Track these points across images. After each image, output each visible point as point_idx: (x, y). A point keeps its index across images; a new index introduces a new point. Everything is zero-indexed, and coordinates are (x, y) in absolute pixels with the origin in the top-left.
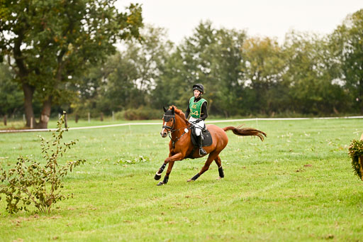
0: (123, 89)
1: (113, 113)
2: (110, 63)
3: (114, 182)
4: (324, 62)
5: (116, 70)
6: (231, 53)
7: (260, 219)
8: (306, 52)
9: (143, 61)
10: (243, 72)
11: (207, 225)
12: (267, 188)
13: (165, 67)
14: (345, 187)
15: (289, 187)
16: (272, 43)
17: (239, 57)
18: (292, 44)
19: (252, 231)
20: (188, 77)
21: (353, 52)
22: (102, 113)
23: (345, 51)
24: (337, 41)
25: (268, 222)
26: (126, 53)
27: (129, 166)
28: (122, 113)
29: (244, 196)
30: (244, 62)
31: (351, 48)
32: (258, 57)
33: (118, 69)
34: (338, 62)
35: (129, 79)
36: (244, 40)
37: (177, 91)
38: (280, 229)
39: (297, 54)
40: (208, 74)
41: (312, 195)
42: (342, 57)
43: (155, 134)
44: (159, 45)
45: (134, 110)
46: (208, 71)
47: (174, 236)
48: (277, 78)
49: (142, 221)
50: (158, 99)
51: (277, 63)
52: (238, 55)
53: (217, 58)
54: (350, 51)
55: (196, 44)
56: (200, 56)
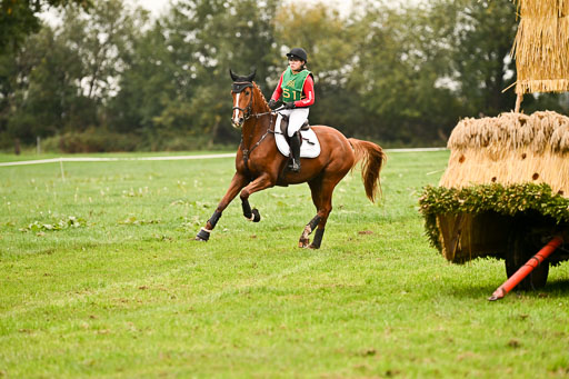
0: (58, 96)
1: (38, 139)
2: (32, 48)
3: (17, 264)
4: (422, 48)
5: (44, 60)
6: (254, 30)
7: (261, 324)
8: (391, 29)
9: (94, 45)
10: (276, 66)
11: (164, 337)
12: (287, 271)
13: (134, 56)
14: (420, 270)
15: (325, 270)
16: (329, 12)
17: (268, 38)
18: (364, 14)
19: (240, 345)
20: (176, 74)
21: (473, 29)
22: (17, 140)
23: (459, 27)
24: (445, 9)
25: (272, 329)
26: (62, 30)
27: (48, 234)
28: (56, 139)
29: (243, 285)
30: (279, 47)
31: (470, 23)
32: (303, 37)
33: (49, 59)
34: (447, 46)
35: (67, 77)
36: (278, 8)
37: (156, 100)
38: (290, 341)
39: (373, 33)
40: (213, 69)
41: (361, 283)
42: (454, 39)
43: (110, 178)
44: (123, 14)
45: (76, 135)
46: (213, 63)
47: (103, 355)
48: (339, 78)
49: (53, 330)
50: (121, 115)
51: (338, 49)
52: (266, 34)
53: (229, 39)
54: (468, 28)
55: (190, 15)
56: (197, 36)
